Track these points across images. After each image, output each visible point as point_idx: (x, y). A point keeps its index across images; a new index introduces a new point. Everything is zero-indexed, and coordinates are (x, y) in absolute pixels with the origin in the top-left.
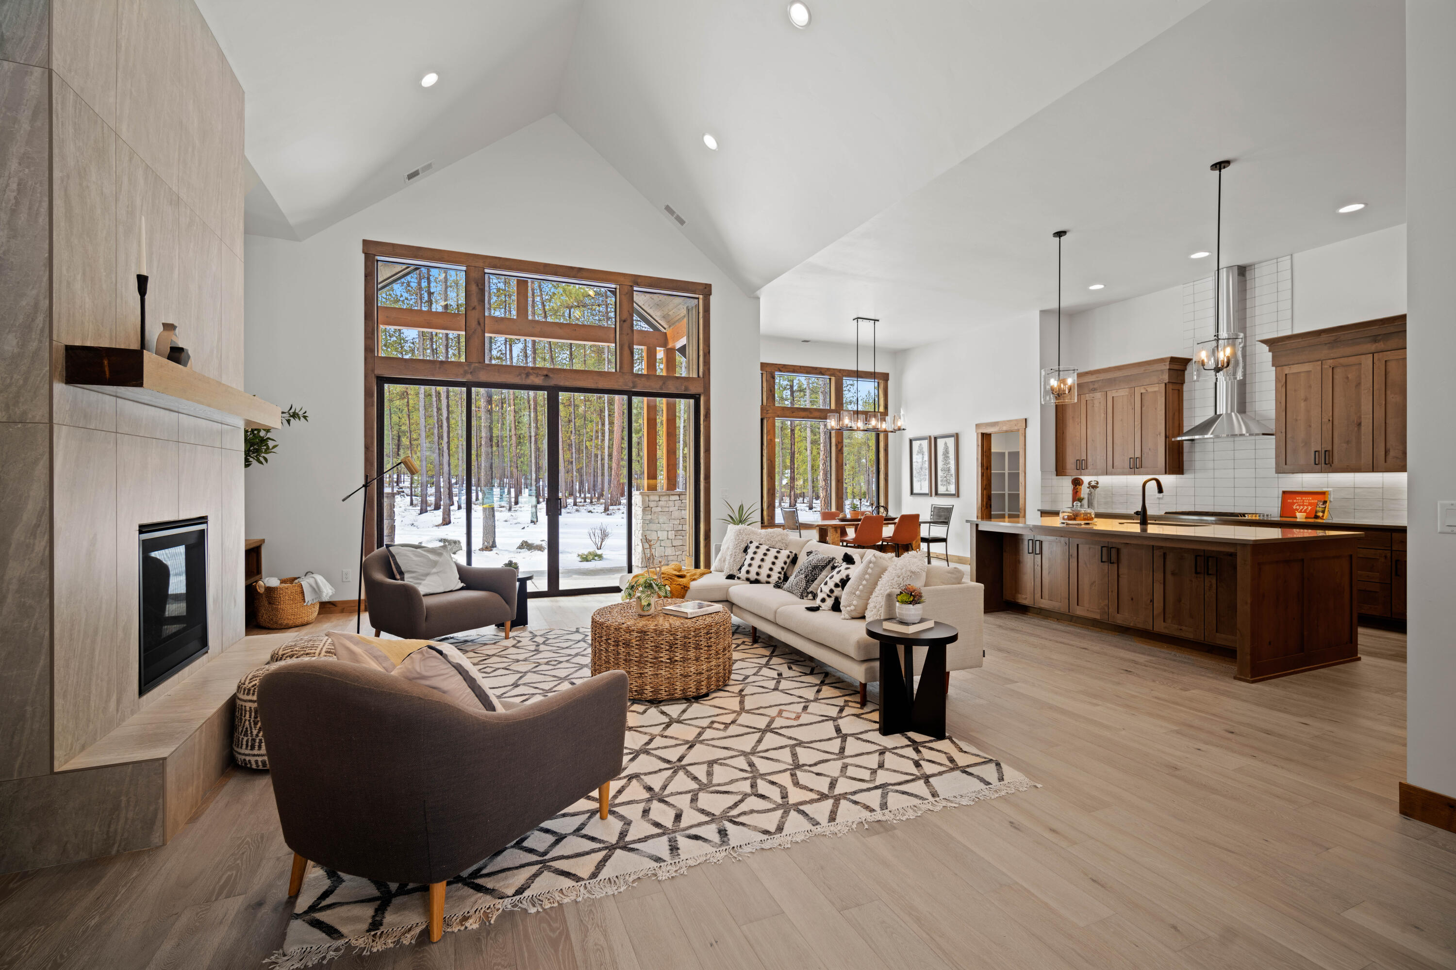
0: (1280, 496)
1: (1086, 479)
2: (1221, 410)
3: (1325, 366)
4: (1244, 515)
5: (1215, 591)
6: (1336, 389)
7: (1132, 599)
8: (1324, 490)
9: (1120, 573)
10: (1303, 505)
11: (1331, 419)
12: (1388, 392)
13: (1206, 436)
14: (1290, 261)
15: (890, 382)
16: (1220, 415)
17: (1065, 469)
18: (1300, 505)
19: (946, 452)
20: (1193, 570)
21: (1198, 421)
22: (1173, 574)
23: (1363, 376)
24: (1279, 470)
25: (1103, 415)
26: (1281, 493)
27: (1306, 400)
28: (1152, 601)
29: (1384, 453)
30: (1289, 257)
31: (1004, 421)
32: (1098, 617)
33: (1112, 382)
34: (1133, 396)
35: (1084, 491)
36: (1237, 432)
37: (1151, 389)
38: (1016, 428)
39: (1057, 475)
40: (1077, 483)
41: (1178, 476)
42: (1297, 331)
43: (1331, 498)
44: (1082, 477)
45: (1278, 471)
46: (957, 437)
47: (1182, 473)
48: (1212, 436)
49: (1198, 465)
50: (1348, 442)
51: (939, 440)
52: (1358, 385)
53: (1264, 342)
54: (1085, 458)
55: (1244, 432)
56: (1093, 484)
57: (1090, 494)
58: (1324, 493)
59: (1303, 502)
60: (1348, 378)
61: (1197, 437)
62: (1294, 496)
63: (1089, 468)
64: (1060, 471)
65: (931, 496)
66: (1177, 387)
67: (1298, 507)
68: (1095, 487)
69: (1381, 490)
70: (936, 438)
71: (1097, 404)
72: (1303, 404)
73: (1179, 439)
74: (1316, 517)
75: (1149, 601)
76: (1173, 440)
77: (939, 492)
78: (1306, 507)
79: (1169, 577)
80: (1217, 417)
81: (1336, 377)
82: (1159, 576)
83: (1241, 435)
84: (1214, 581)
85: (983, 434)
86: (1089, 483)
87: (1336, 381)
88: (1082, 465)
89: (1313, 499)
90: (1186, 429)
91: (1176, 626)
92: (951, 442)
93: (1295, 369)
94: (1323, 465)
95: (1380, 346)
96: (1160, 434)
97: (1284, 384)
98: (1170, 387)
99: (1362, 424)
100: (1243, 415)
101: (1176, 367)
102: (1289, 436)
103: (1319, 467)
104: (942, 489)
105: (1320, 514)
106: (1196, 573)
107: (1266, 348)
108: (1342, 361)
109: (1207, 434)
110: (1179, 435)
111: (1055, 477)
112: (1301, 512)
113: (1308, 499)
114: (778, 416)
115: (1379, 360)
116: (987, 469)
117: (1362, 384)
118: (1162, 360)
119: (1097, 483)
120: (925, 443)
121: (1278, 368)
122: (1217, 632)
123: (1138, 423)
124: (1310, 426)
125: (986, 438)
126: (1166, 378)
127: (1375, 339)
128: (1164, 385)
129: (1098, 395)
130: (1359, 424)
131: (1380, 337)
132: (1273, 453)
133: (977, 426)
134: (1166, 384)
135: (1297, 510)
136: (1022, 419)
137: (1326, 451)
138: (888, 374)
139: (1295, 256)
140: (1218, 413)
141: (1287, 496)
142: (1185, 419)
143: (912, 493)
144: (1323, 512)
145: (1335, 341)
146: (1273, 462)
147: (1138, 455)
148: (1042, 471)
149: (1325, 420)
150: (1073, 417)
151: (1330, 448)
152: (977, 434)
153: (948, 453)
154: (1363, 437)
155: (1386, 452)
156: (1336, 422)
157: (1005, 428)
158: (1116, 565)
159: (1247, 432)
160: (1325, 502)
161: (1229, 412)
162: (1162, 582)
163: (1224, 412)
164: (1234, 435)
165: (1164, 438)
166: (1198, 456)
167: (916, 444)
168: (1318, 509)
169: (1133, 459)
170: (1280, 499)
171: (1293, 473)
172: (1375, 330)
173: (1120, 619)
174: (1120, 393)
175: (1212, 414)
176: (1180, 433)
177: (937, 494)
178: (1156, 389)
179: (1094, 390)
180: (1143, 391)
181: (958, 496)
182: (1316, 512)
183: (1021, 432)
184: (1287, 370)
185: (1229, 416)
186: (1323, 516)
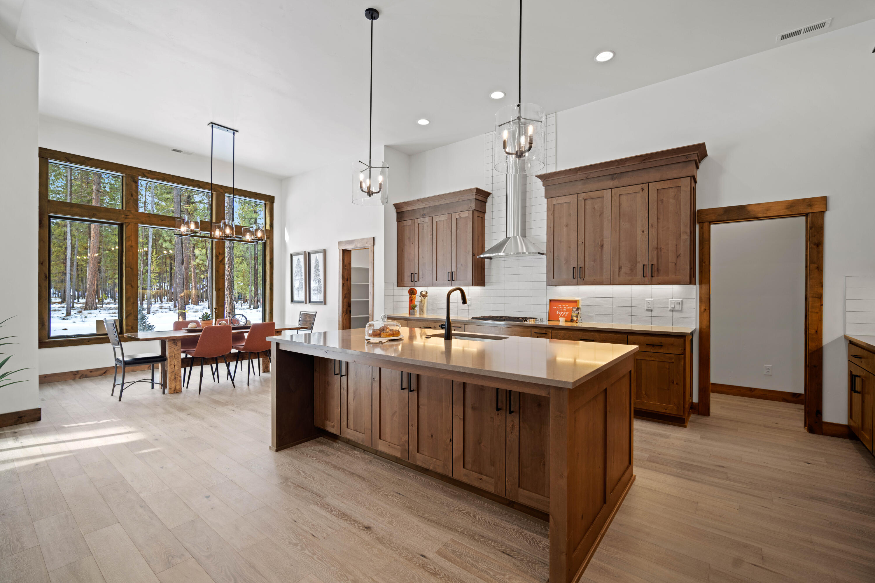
0: (548, 303)
1: (419, 290)
2: (510, 234)
3: (580, 199)
4: (526, 319)
5: (518, 434)
6: (587, 217)
7: (432, 436)
8: (576, 299)
9: (420, 404)
10: (563, 311)
11: (584, 242)
12: (621, 221)
13: (500, 254)
14: (555, 117)
15: (275, 205)
16: (510, 238)
17: (404, 281)
18: (561, 311)
19: (317, 266)
20: (495, 405)
21: (495, 243)
22: (473, 408)
23: (605, 207)
24: (550, 283)
25: (430, 236)
26: (548, 301)
27: (567, 226)
28: (452, 440)
29: (618, 269)
30: (554, 114)
31: (358, 240)
32: (399, 455)
33: (436, 209)
34: (450, 221)
35: (417, 298)
36: (520, 251)
37: (463, 215)
38: (367, 245)
39: (398, 286)
40: (412, 292)
41: (482, 287)
42: (559, 169)
43: (580, 305)
44: (417, 288)
45: (548, 284)
46: (325, 252)
47: (484, 285)
48: (504, 254)
49: (494, 279)
50: (595, 261)
51: (312, 256)
52: (601, 214)
53: (540, 177)
54: (417, 272)
55: (525, 251)
56: (424, 293)
57: (421, 302)
58: (576, 302)
59: (563, 309)
60: (594, 208)
61: (494, 255)
62: (556, 304)
63: (420, 280)
64: (400, 283)
65: (306, 303)
66: (481, 215)
67: (559, 313)
68: (424, 296)
69: (611, 299)
70: (309, 254)
71: (425, 225)
72: (565, 229)
73: (482, 256)
74: (572, 321)
75: (449, 440)
76: (478, 257)
77: (312, 300)
78: (564, 313)
79: (469, 411)
80: (507, 238)
81: (587, 207)
82: (459, 410)
83: (523, 253)
84: (516, 421)
85: (344, 251)
86: (421, 293)
87: (587, 211)
88: (415, 278)
89: (569, 306)
90: (486, 249)
91: (476, 475)
92: (320, 256)
93: (561, 200)
94: (579, 279)
95: (616, 183)
96: (469, 252)
97: (552, 211)
98: (476, 214)
99: (604, 246)
100: (524, 239)
101: (480, 198)
102: (556, 255)
103: (575, 280)
104: (314, 298)
105: (575, 319)
106: (498, 409)
107: (540, 182)
108: (592, 194)
109: (500, 253)
110: (482, 253)
111: (396, 288)
112: (561, 317)
113: (566, 306)
114: (142, 223)
115: (615, 194)
116: (347, 280)
117: (604, 213)
118: (471, 190)
119: (427, 293)
120: (302, 258)
121: (548, 199)
122: (519, 486)
123: (454, 243)
124: (570, 247)
125: (346, 254)
126: (473, 206)
127: (613, 177)
128: (472, 211)
129: (427, 220)
130: (602, 246)
131: (615, 176)
132: (544, 270)
133: (340, 243)
134: (473, 211)
135: (559, 315)
136: (371, 238)
137: (580, 267)
138: (273, 197)
139: (558, 113)
140: (508, 237)
141: (552, 303)
142: (486, 242)
143: (292, 301)
144: (577, 317)
145: (587, 179)
146: (544, 277)
147: (454, 269)
148: (385, 283)
149: (580, 242)
150: (409, 238)
151: (582, 265)
152: (339, 250)
153: (318, 267)
154: (604, 256)
155: (620, 268)
156: (586, 245)
157: (359, 245)
158: (415, 393)
159: (527, 251)
160: (578, 309)
161: (515, 235)
162: (462, 417)
163: (512, 236)
164: (518, 253)
165: (471, 256)
166: (494, 271)
167: (295, 258)
168: (573, 314)
169: (450, 273)
170: (548, 306)
171: (556, 285)
172: (613, 170)
173: (420, 459)
174: (442, 218)
175: (503, 237)
176: (483, 251)
177: (310, 302)
178: (466, 215)
179: (424, 215)
180: (457, 217)
181: (325, 304)
182: (572, 317)
183: (371, 249)
184: (554, 201)
185: (515, 238)
186: (577, 320)
